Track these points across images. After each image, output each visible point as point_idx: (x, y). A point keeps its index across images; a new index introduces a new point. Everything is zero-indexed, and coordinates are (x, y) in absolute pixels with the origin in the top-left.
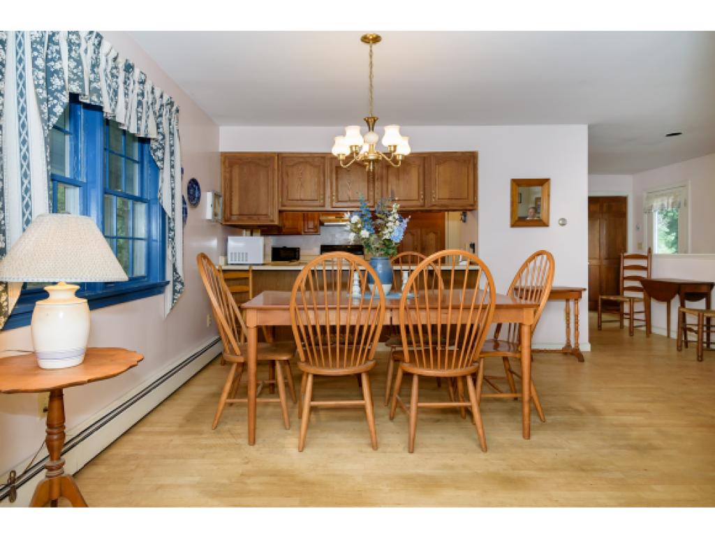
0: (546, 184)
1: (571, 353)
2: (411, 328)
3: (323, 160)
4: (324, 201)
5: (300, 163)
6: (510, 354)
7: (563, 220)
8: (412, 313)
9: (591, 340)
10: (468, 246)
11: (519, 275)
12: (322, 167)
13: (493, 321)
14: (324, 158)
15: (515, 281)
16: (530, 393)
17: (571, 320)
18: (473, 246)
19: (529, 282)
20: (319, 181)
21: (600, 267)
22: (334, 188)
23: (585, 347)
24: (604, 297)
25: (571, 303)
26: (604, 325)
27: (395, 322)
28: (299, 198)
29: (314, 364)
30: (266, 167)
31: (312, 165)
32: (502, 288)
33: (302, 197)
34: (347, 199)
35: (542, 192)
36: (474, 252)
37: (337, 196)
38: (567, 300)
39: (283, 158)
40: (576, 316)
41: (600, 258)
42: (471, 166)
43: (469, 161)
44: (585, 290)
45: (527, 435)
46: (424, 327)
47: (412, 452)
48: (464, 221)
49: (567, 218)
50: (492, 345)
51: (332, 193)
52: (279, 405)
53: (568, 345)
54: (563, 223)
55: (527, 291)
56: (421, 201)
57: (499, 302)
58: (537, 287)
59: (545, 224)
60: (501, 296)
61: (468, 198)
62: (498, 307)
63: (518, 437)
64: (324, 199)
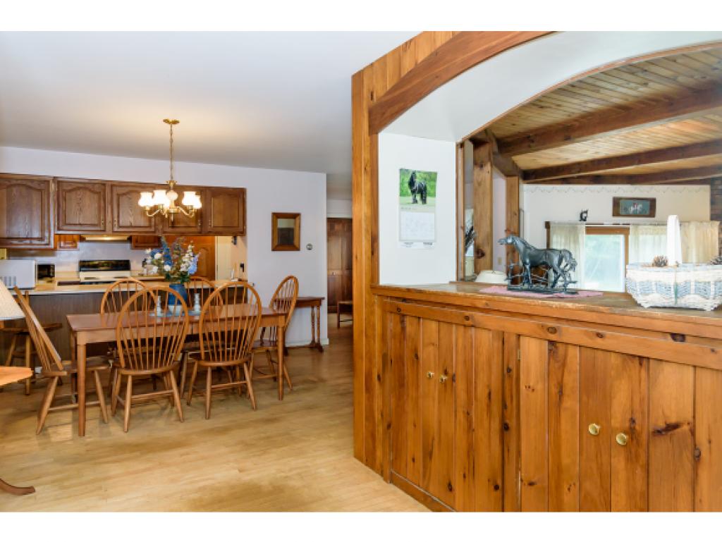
0: (297, 219)
1: (316, 347)
2: (207, 335)
3: (103, 187)
4: (105, 227)
5: (79, 188)
6: (271, 348)
7: (309, 245)
8: (208, 325)
9: (329, 336)
10: (238, 266)
11: (277, 292)
12: (102, 193)
13: (260, 326)
14: (104, 185)
15: (275, 296)
16: (283, 371)
17: (315, 321)
18: (242, 266)
19: (284, 295)
20: (99, 207)
21: (342, 276)
22: (116, 215)
23: (325, 341)
24: (342, 302)
25: (315, 309)
26: (342, 324)
27: (195, 332)
28: (77, 223)
29: (134, 368)
30: (40, 190)
31: (90, 191)
32: (266, 303)
33: (82, 222)
34: (129, 224)
35: (295, 224)
36: (243, 271)
37: (118, 221)
38: (313, 307)
39: (59, 182)
40: (319, 319)
41: (342, 268)
42: (241, 200)
43: (239, 195)
44: (323, 299)
45: (281, 397)
46: (216, 333)
47: (209, 418)
48: (235, 243)
49: (312, 244)
50: (259, 343)
51: (113, 219)
52: (99, 405)
53: (313, 341)
54: (310, 248)
55: (283, 301)
56: (199, 228)
57: (264, 313)
58: (286, 298)
59: (298, 249)
60: (265, 308)
61: (238, 227)
62: (264, 316)
63: (276, 400)
64: (105, 224)
